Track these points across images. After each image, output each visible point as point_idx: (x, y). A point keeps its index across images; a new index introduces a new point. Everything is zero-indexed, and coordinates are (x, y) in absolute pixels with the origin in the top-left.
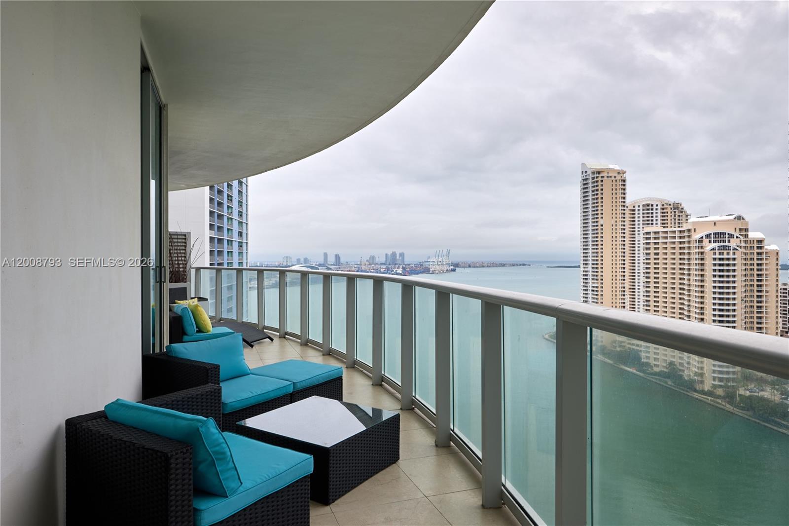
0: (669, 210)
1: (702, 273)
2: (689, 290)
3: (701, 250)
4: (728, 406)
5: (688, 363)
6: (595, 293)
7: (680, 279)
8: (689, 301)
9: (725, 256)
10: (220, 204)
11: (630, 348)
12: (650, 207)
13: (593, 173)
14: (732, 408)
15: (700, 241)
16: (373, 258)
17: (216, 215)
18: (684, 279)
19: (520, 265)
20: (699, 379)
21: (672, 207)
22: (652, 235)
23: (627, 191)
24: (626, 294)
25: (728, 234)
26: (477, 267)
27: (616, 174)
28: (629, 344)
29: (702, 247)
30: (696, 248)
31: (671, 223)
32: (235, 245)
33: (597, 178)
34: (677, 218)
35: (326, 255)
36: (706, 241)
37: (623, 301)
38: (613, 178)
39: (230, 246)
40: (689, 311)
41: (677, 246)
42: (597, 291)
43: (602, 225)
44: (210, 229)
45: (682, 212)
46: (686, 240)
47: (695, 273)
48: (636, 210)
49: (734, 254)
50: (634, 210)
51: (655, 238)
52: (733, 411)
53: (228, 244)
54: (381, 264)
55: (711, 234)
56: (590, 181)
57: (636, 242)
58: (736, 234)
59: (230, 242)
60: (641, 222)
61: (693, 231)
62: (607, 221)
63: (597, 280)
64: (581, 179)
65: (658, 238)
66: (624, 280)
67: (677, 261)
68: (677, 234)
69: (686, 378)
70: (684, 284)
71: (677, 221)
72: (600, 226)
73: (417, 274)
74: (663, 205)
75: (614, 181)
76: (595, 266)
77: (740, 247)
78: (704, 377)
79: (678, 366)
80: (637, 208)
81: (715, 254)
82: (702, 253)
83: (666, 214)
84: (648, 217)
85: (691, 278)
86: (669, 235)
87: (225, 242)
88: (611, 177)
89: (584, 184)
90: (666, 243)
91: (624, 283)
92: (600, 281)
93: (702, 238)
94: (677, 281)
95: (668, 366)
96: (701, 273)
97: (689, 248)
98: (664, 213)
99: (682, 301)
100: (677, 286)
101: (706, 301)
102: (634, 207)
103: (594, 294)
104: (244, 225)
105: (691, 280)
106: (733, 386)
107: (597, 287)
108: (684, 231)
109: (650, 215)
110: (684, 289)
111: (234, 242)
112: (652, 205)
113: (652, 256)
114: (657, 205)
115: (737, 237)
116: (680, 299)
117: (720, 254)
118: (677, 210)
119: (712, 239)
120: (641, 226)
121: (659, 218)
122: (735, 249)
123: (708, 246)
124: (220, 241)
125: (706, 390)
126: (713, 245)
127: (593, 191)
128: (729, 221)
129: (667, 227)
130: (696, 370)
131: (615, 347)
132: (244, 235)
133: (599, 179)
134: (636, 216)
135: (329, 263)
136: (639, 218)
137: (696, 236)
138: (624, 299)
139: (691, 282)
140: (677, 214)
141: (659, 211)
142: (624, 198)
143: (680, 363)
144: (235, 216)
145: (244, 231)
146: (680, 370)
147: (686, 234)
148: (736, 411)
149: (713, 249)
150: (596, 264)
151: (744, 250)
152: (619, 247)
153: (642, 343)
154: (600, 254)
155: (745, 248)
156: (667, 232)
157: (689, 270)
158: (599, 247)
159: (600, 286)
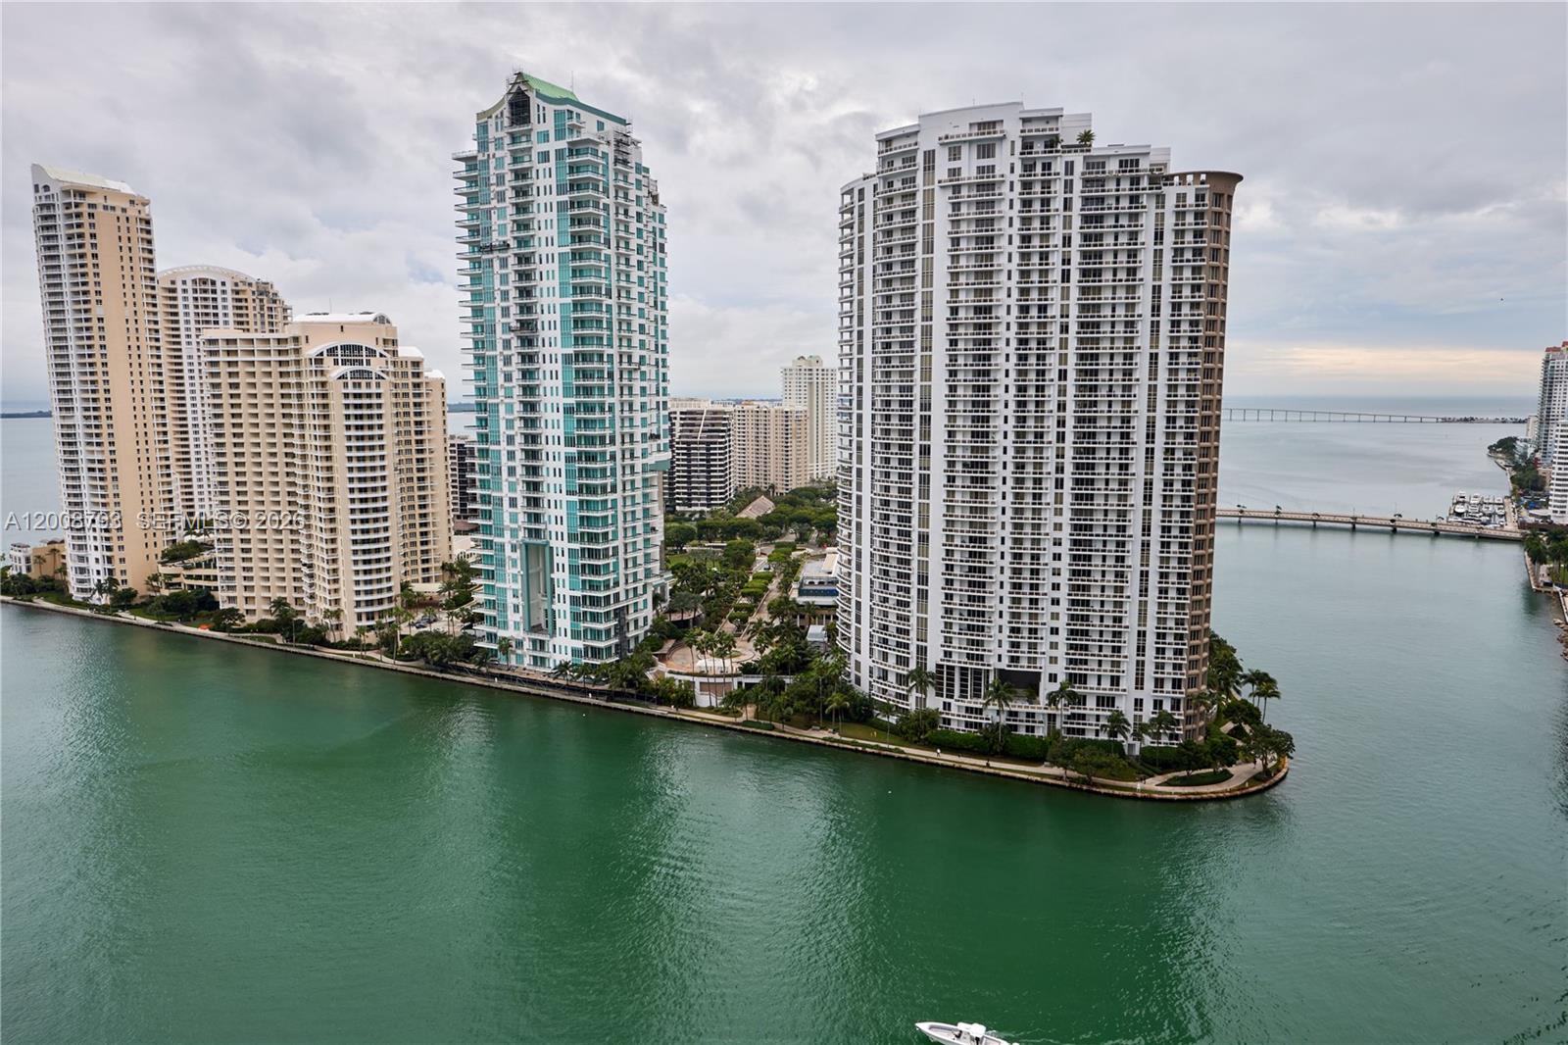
0: (250, 297)
1: (326, 422)
2: (304, 457)
3: (320, 379)
4: (385, 659)
5: (312, 597)
6: (98, 474)
7: (285, 435)
8: (305, 477)
9: (364, 390)
11: (191, 587)
12: (209, 287)
13: (67, 192)
14: (392, 661)
15: (319, 361)
18: (292, 435)
20: (334, 622)
21: (254, 289)
22: (222, 347)
23: (156, 246)
24: (171, 471)
25: (366, 348)
27: (127, 205)
28: (189, 577)
29: (322, 373)
30: (311, 375)
31: (256, 323)
33: (77, 206)
34: (266, 312)
36: (328, 361)
37: (166, 488)
40: (307, 497)
41: (275, 369)
42: (101, 470)
43: (100, 320)
45: (275, 302)
46: (292, 357)
47: (313, 422)
48: (179, 291)
49: (378, 385)
50: (174, 290)
51: (229, 353)
52: (395, 667)
55: (337, 348)
57: (185, 361)
58: (379, 349)
60: (192, 318)
61: (303, 340)
62: (113, 309)
63: (98, 444)
65: (235, 352)
66: (166, 442)
67: (277, 401)
68: (273, 346)
69: (310, 625)
70: (292, 445)
71: (267, 319)
72: (95, 320)
74: (236, 284)
75: (123, 219)
76: (92, 413)
77: (387, 373)
78: (342, 618)
79: (294, 606)
80: (179, 286)
81: (346, 385)
82: (323, 384)
84: (206, 307)
86: (257, 346)
88: (113, 208)
90: (252, 363)
91: (165, 450)
92: (107, 448)
93: (322, 354)
94: (280, 440)
95: (273, 609)
96: (324, 422)
97: (299, 374)
98: (240, 300)
99: (291, 479)
100: (280, 450)
101: (336, 475)
102: (173, 282)
103: (95, 478)
105: (307, 437)
106: (391, 623)
107: (100, 461)
108: (286, 340)
109: (210, 303)
110: (293, 456)
112: (213, 282)
113: (225, 391)
114: (223, 283)
115: (381, 355)
116: (288, 474)
117: (354, 385)
118: (265, 297)
119: (340, 358)
120: (193, 325)
121: (230, 311)
122: (379, 377)
123: (334, 371)
125: (347, 639)
126: (342, 369)
128: (365, 323)
129: (248, 330)
130: (328, 607)
131: (157, 589)
133: (85, 210)
134: (180, 302)
136: (187, 309)
137: (310, 351)
138: (169, 483)
139: (307, 441)
140: (266, 304)
141: (229, 296)
142: (151, 261)
143: (296, 599)
146: (298, 613)
147: (291, 346)
148: (399, 665)
149: (343, 377)
150: (95, 409)
151: (393, 379)
152: (148, 370)
153: (217, 572)
154: (101, 387)
155: (395, 374)
156: (251, 341)
157: (301, 416)
158: (99, 369)
159: (107, 457)
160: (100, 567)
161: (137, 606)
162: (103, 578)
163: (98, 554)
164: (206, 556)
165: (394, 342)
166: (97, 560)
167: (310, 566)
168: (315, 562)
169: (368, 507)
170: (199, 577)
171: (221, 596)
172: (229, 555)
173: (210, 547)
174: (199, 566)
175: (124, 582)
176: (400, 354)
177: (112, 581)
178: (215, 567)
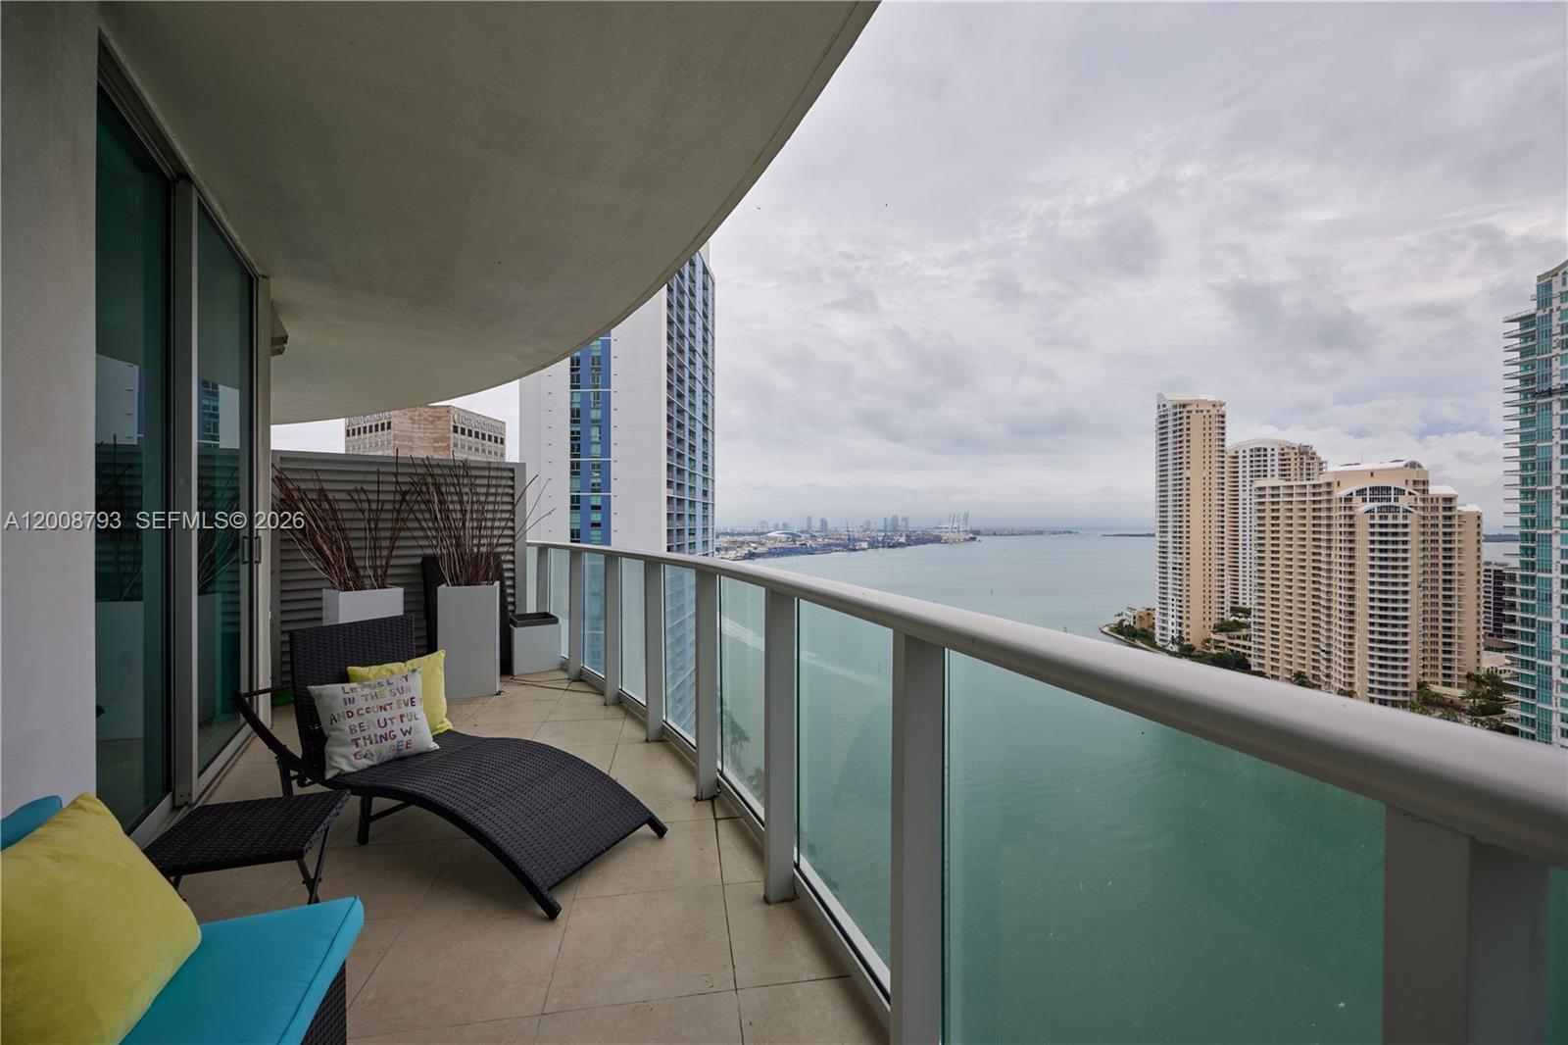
0: (1292, 456)
1: (1352, 546)
2: (1329, 570)
3: (1348, 513)
5: (1327, 676)
7: (1314, 554)
8: (1329, 585)
9: (1390, 521)
10: (680, 456)
11: (1232, 651)
12: (1262, 453)
13: (1175, 407)
15: (1349, 499)
16: (868, 523)
17: (675, 469)
18: (1320, 554)
19: (1064, 532)
21: (1296, 451)
22: (1268, 492)
23: (1227, 431)
24: (1225, 573)
25: (1395, 489)
26: (1004, 535)
27: (1209, 408)
28: (1231, 644)
29: (1351, 508)
30: (1340, 510)
31: (1296, 475)
32: (699, 507)
33: (1180, 413)
34: (1305, 466)
35: (809, 519)
36: (1357, 500)
37: (1220, 584)
38: (1205, 413)
39: (692, 509)
41: (1309, 506)
44: (668, 487)
45: (1313, 459)
46: (1324, 497)
47: (1339, 545)
48: (1240, 457)
49: (1405, 517)
50: (1237, 457)
51: (1273, 496)
53: (690, 506)
54: (879, 531)
55: (1366, 489)
56: (1170, 418)
57: (1240, 502)
58: (1408, 489)
59: (692, 503)
60: (1248, 474)
61: (1336, 484)
62: (1196, 473)
63: (1180, 553)
64: (1156, 416)
65: (1278, 495)
66: (1223, 554)
67: (1309, 529)
68: (1309, 490)
70: (1320, 561)
71: (1305, 472)
73: (926, 543)
74: (1283, 449)
75: (1207, 417)
76: (1178, 535)
77: (1416, 508)
80: (1241, 454)
81: (1373, 518)
82: (1351, 517)
83: (1287, 462)
84: (1259, 466)
85: (1333, 553)
86: (1295, 491)
87: (687, 503)
88: (1202, 411)
89: (1162, 423)
90: (1291, 502)
91: (1222, 559)
92: (1185, 556)
93: (1351, 494)
94: (1309, 557)
95: (1293, 679)
96: (1349, 546)
97: (1329, 509)
98: (1285, 460)
99: (1316, 586)
100: (1309, 564)
102: (1237, 452)
104: (710, 482)
105: (1333, 556)
107: (1180, 564)
108: (1320, 485)
109: (1262, 463)
110: (1320, 569)
111: (697, 504)
112: (1265, 450)
113: (1268, 521)
114: (1273, 450)
115: (1410, 494)
116: (1314, 582)
117: (1381, 517)
118: (1305, 457)
119: (1368, 497)
120: (1248, 479)
121: (1277, 468)
122: (1407, 511)
123: (1361, 507)
124: (680, 501)
126: (1369, 505)
127: (1175, 432)
128: (1395, 469)
129: (1289, 480)
130: (1341, 687)
131: (1209, 648)
132: (710, 494)
133: (1185, 415)
134: (1240, 465)
135: (814, 529)
136: (1245, 468)
137: (1342, 492)
139: (1333, 559)
140: (1305, 461)
141: (1277, 457)
142: (1223, 440)
143: (1313, 675)
144: (699, 470)
145: (710, 490)
146: (1315, 686)
147: (1324, 489)
149: (1370, 511)
150: (1180, 532)
151: (1422, 513)
152: (1215, 508)
153: (1251, 644)
154: (1185, 519)
155: (1423, 509)
156: (1292, 487)
157: (1329, 540)
158: (1185, 508)
159: (1185, 561)
160: (1174, 628)
161: (1194, 656)
162: (1176, 635)
163: (1174, 620)
164: (1244, 632)
165: (1425, 483)
166: (1173, 624)
167: (1328, 653)
168: (1332, 650)
169: (1388, 613)
170: (1238, 646)
171: (1253, 661)
172: (1261, 634)
173: (1248, 626)
174: (1238, 638)
175: (1188, 640)
176: (1430, 492)
177: (1181, 638)
178: (1250, 641)
